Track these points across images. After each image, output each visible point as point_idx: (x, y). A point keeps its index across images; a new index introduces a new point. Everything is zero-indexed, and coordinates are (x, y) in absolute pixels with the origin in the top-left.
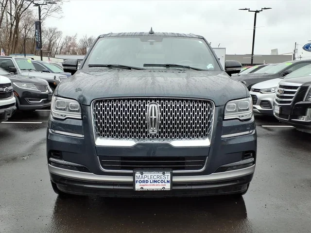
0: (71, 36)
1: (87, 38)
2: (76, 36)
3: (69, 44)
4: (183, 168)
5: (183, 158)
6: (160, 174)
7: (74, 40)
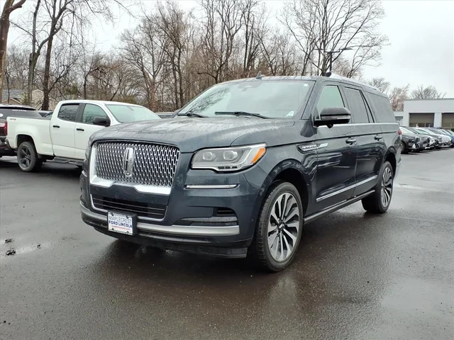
0: (401, 87)
1: (423, 89)
2: (407, 87)
3: (398, 98)
4: (146, 215)
5: (146, 205)
6: (125, 217)
7: (405, 92)
